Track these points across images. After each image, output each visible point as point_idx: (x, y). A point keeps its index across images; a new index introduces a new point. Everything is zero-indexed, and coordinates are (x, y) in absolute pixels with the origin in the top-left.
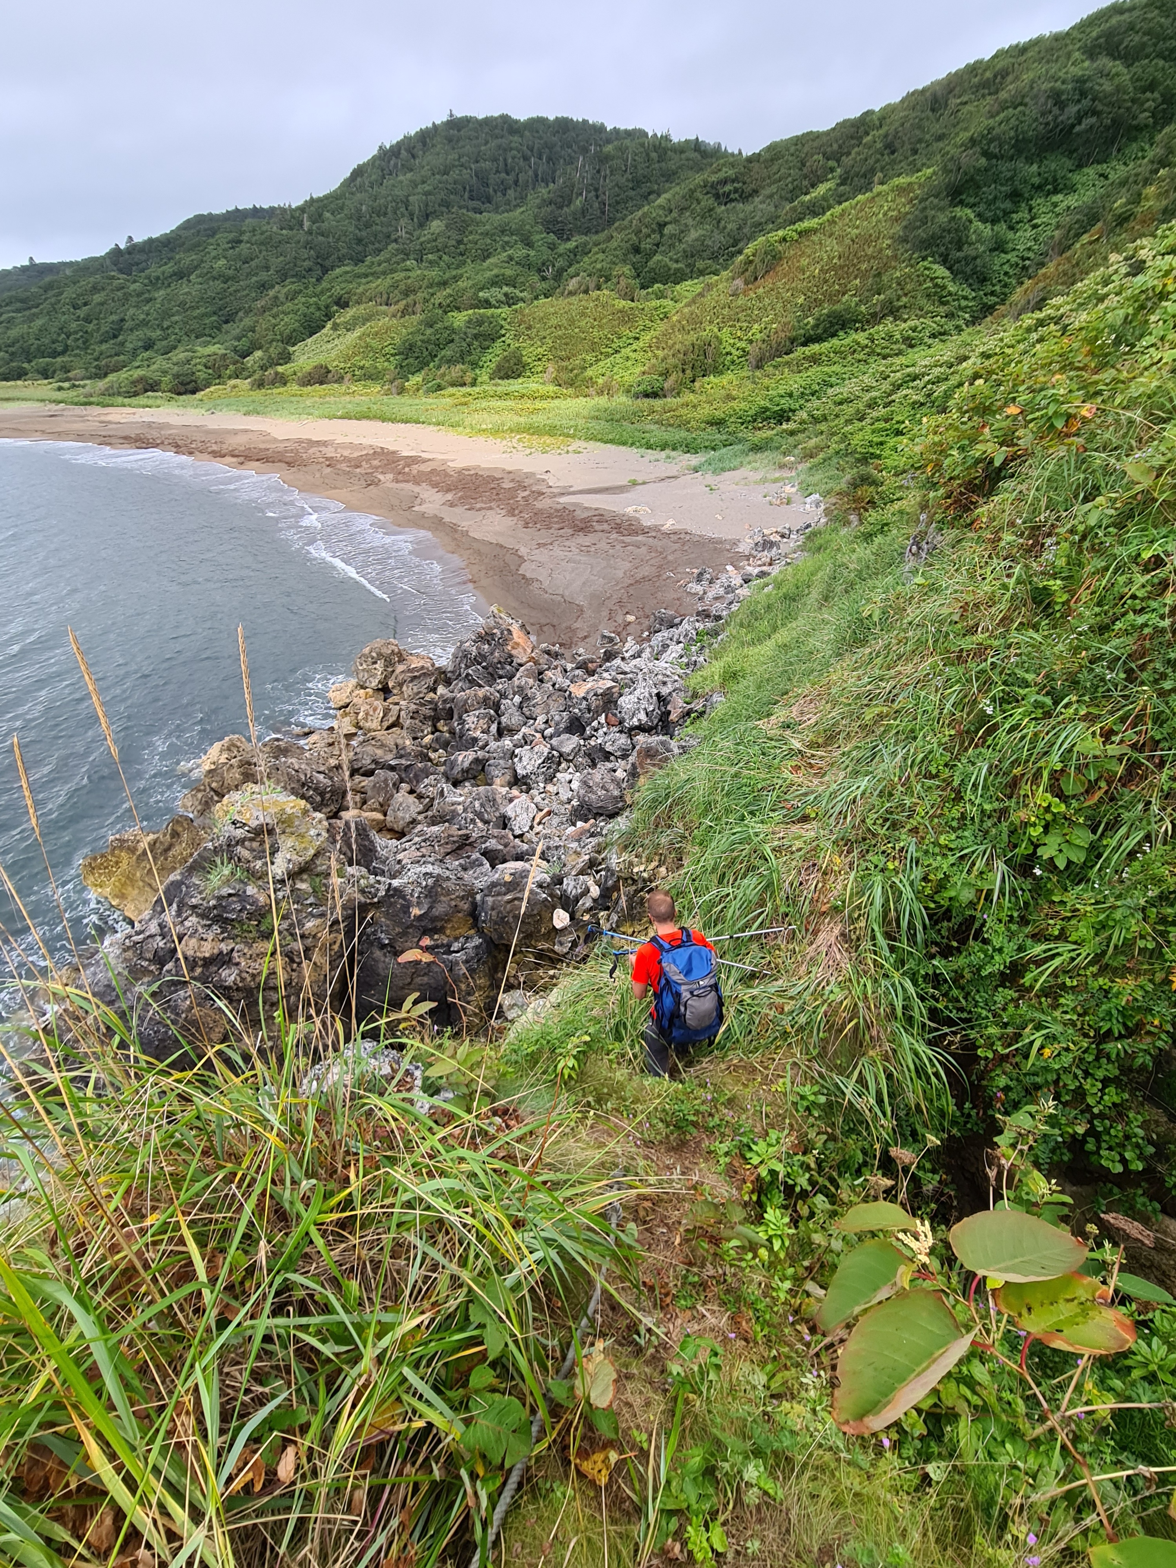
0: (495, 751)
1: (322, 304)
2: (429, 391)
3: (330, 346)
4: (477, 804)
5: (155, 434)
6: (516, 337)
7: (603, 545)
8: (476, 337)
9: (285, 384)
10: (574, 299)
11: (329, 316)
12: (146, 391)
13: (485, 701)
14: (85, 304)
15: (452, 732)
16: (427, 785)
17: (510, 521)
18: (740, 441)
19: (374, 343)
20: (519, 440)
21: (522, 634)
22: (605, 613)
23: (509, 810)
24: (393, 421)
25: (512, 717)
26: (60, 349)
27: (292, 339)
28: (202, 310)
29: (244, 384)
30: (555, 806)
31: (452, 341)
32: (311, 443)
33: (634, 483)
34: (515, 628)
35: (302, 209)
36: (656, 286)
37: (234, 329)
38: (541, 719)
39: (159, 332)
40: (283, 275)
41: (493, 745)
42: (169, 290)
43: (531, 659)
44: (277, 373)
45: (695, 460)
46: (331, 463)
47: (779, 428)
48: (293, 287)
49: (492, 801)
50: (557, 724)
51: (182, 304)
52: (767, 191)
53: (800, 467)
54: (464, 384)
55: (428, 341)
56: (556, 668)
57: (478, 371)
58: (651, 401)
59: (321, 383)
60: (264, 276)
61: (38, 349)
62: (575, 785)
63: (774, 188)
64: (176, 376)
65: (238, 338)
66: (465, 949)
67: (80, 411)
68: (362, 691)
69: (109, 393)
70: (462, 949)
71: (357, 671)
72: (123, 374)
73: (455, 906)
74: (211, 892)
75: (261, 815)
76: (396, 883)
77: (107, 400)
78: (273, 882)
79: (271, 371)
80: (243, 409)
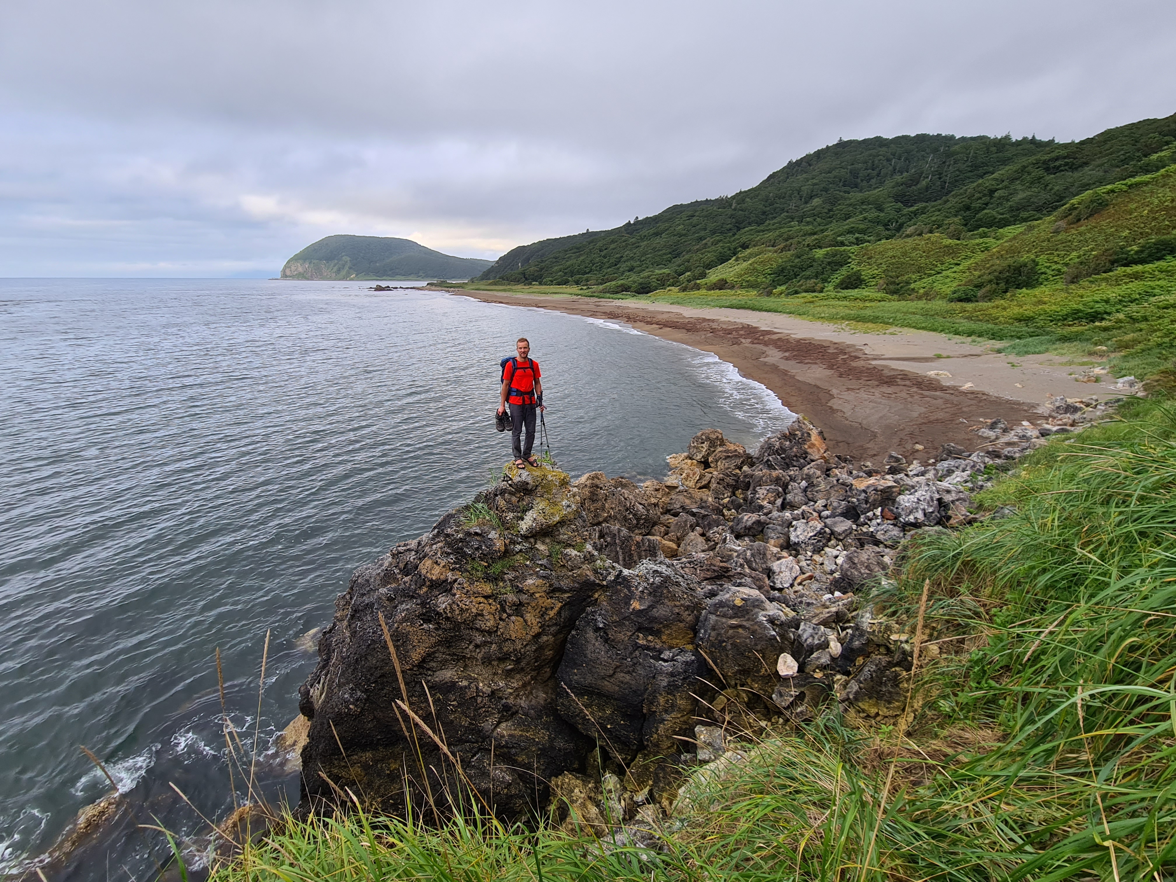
0: (776, 519)
1: (732, 247)
2: (787, 295)
3: (731, 270)
4: (749, 553)
5: (620, 311)
6: (859, 264)
7: (904, 395)
8: (829, 263)
9: (699, 289)
10: (909, 240)
11: (735, 254)
12: (623, 291)
13: (777, 480)
14: (606, 249)
15: (745, 499)
16: (714, 533)
17: (829, 372)
18: (1048, 333)
19: (759, 268)
20: (847, 325)
21: (819, 438)
22: (896, 440)
23: (775, 566)
24: (760, 310)
25: (795, 495)
26: (587, 271)
27: (709, 266)
28: (664, 251)
29: (675, 289)
30: (817, 573)
31: (812, 266)
32: (704, 320)
33: (939, 357)
34: (814, 433)
35: (733, 197)
36: (981, 230)
37: (678, 261)
38: (820, 503)
39: (638, 263)
40: (713, 232)
41: (775, 514)
42: (649, 242)
43: (823, 458)
44: (695, 284)
45: (998, 344)
46: (713, 331)
47: (1091, 325)
48: (717, 238)
49: (762, 554)
50: (835, 508)
51: (654, 249)
52: (1098, 162)
53: (1113, 355)
54: (814, 291)
55: (795, 267)
56: (843, 468)
57: (826, 285)
58: (965, 305)
59: (720, 289)
60: (702, 233)
61: (578, 271)
62: (840, 561)
63: (1105, 160)
64: (641, 284)
65: (679, 266)
66: (675, 661)
67: (587, 300)
68: (690, 461)
69: (604, 291)
70: (672, 660)
71: (690, 447)
72: (614, 283)
73: (678, 614)
74: (466, 528)
75: (525, 474)
76: (626, 572)
77: (602, 295)
78: (517, 536)
79: (693, 282)
80: (671, 301)
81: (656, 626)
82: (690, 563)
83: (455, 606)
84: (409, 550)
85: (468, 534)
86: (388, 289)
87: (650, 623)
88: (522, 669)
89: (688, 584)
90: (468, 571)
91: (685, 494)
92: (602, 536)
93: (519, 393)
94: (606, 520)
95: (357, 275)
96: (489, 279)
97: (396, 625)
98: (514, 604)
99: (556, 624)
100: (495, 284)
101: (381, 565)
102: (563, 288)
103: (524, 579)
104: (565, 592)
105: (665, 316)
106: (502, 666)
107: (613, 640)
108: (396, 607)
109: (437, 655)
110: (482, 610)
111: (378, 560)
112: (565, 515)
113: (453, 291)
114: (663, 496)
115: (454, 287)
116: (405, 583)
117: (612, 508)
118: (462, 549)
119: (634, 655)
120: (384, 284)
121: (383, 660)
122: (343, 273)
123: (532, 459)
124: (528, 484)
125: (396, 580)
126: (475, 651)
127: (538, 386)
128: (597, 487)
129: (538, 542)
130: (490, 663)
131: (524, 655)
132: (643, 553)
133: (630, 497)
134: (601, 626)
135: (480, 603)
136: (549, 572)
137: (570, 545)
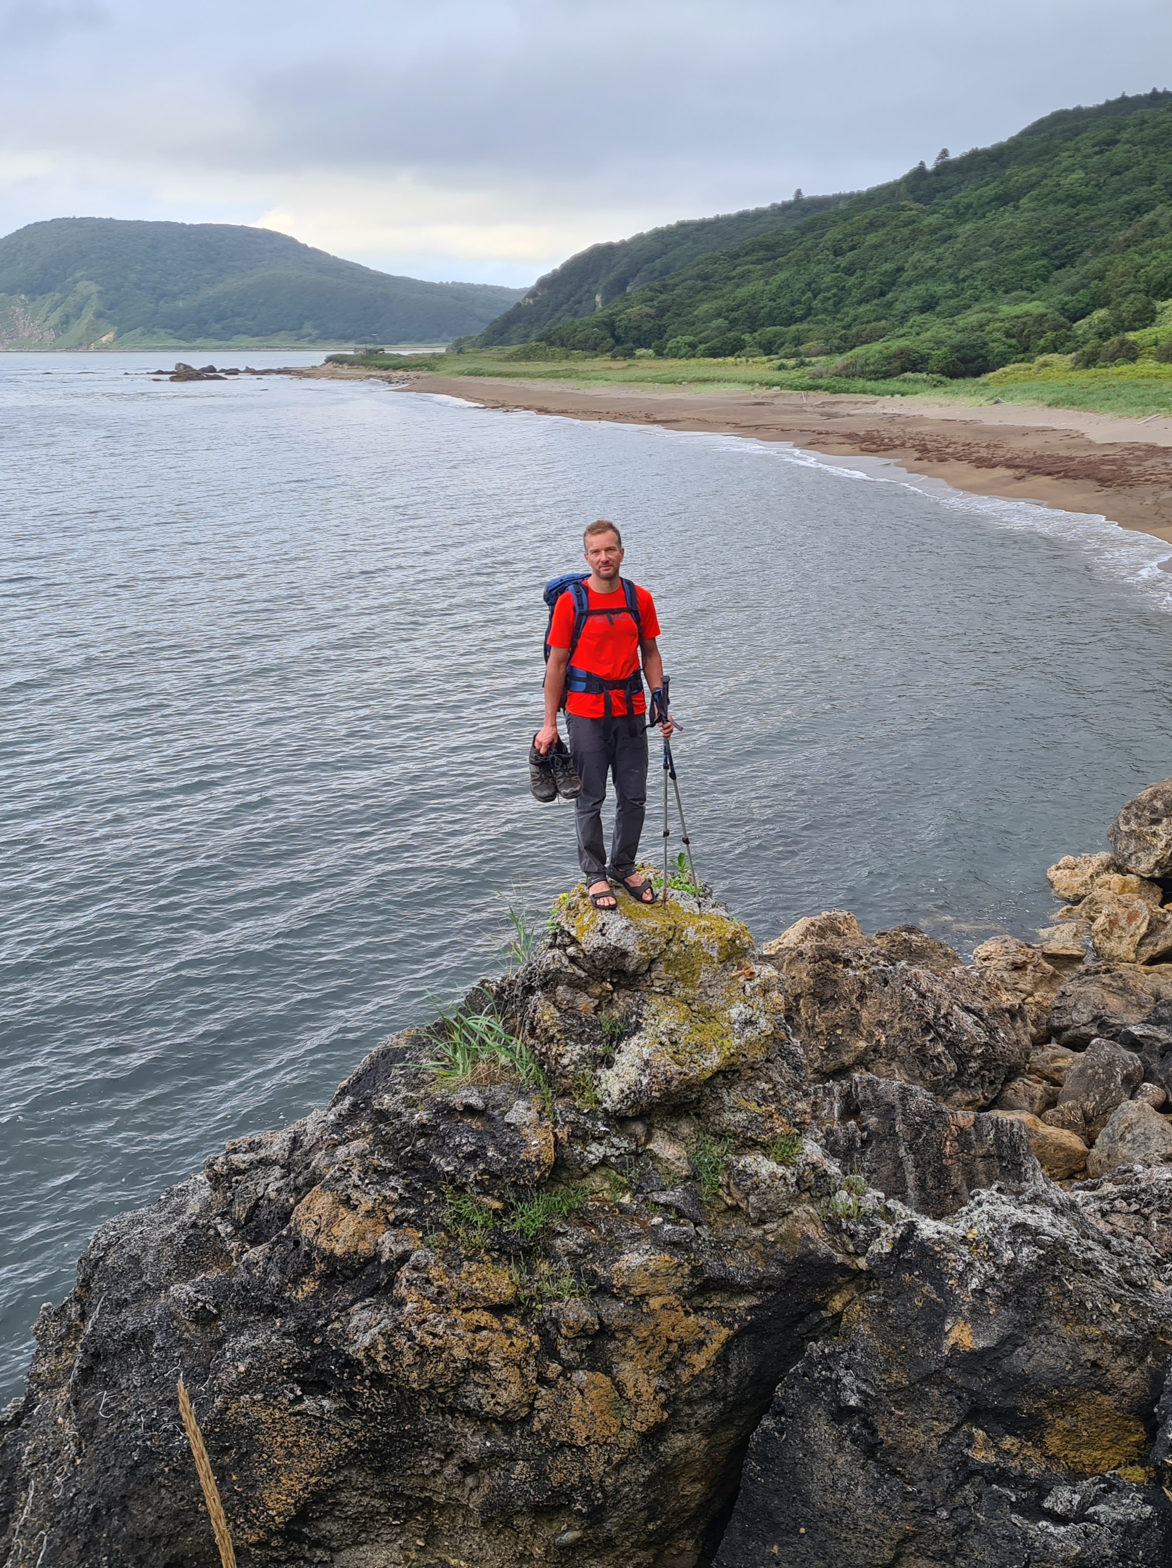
5: (896, 430)
9: (1133, 360)
12: (905, 370)
14: (852, 248)
26: (799, 313)
28: (1026, 250)
29: (1061, 361)
32: (1154, 450)
37: (1070, 276)
39: (949, 286)
42: (981, 222)
44: (1123, 343)
51: (996, 244)
60: (1142, 193)
61: (770, 313)
64: (957, 348)
65: (1073, 291)
66: (1090, 1519)
67: (797, 397)
68: (1116, 878)
69: (848, 373)
70: (1080, 1516)
71: (1115, 834)
72: (876, 347)
73: (1094, 1364)
74: (438, 1093)
75: (616, 924)
76: (928, 1228)
77: (842, 383)
78: (591, 1114)
79: (1115, 339)
80: (1050, 397)
81: (1027, 1405)
82: (1126, 1197)
83: (401, 1341)
84: (265, 1163)
85: (446, 1111)
86: (209, 373)
87: (1006, 1393)
88: (609, 1543)
89: (1122, 1268)
90: (445, 1229)
91: (1106, 978)
92: (851, 1110)
93: (598, 684)
94: (862, 1062)
95: (119, 335)
96: (508, 342)
97: (218, 1402)
98: (583, 1333)
99: (712, 1396)
100: (526, 356)
101: (179, 1211)
102: (728, 365)
103: (614, 1250)
104: (741, 1291)
105: (1033, 443)
106: (545, 1532)
107: (892, 1450)
108: (219, 1343)
109: (343, 1497)
110: (484, 1353)
111: (170, 1194)
112: (740, 1052)
113: (403, 380)
114: (1036, 986)
115: (405, 367)
116: (248, 1267)
117: (881, 1024)
118: (425, 1157)
119: (958, 1500)
120: (197, 360)
121: (177, 1514)
122: (79, 328)
123: (637, 879)
124: (625, 954)
125: (222, 1256)
126: (461, 1483)
127: (653, 661)
128: (835, 957)
129: (658, 1133)
130: (508, 1524)
131: (613, 1498)
132: (980, 1166)
133: (938, 988)
134: (854, 1401)
135: (479, 1329)
136: (690, 1228)
137: (750, 1145)
